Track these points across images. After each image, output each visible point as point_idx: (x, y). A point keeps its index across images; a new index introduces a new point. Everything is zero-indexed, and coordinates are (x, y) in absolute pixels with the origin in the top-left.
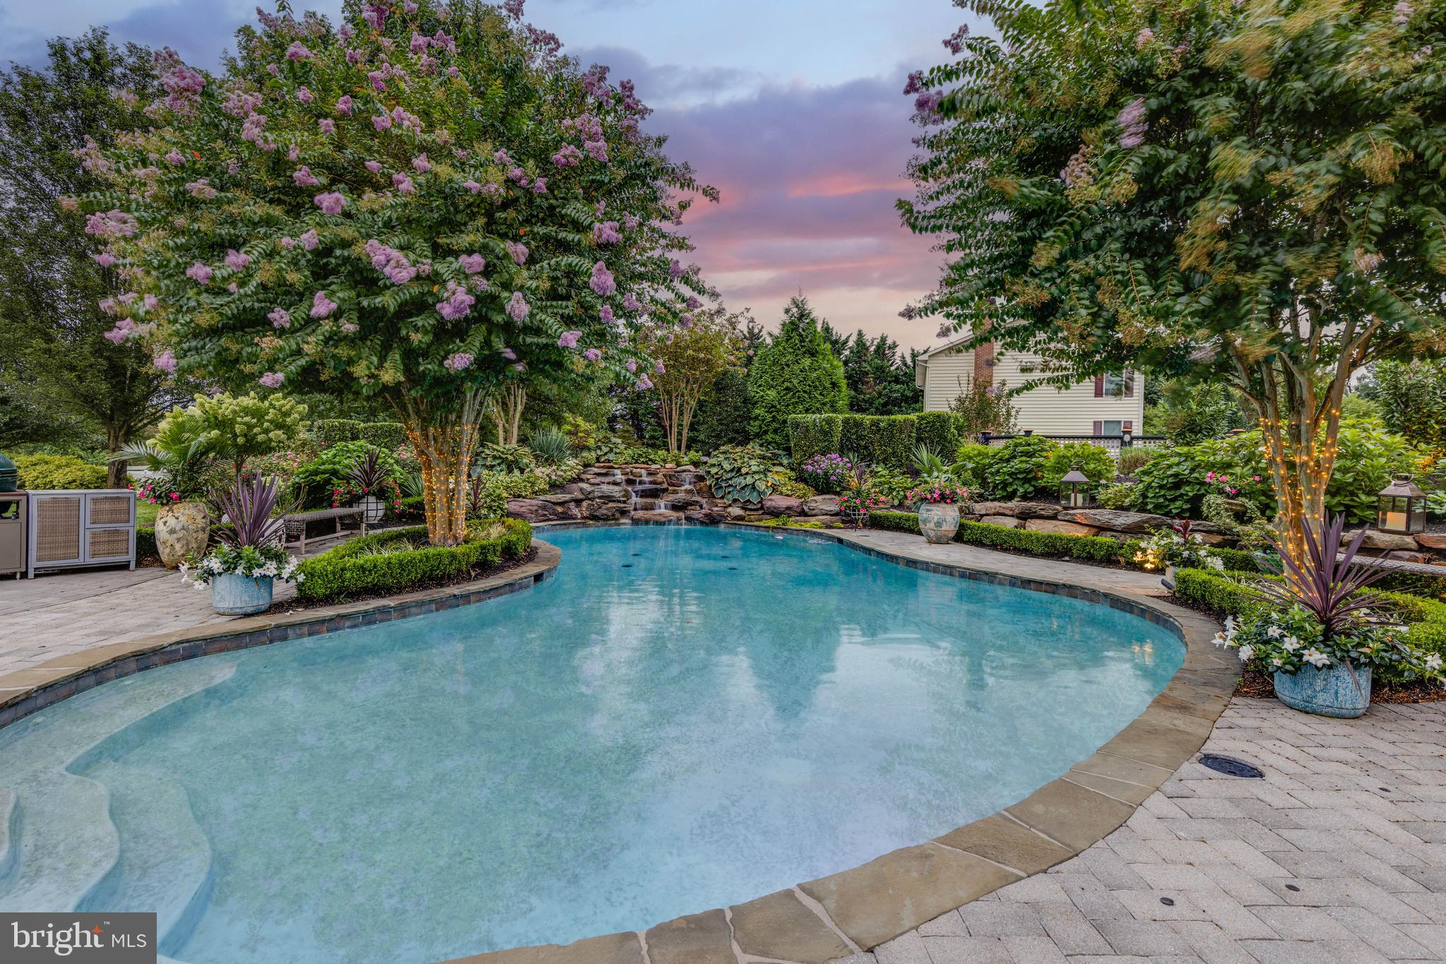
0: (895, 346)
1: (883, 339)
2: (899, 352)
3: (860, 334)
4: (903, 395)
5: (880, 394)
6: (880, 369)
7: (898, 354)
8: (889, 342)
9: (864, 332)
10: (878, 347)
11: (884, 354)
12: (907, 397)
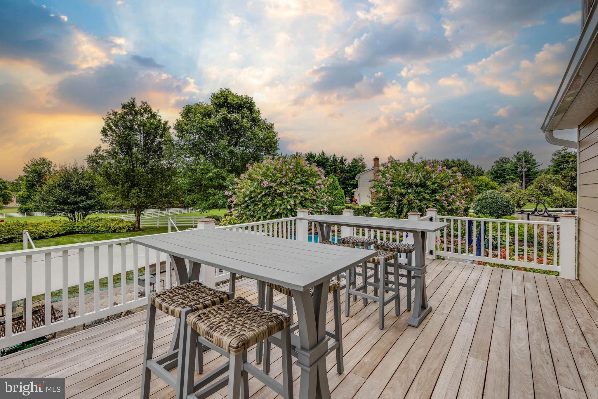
0: (346, 160)
1: (342, 158)
2: (347, 162)
3: (334, 155)
4: (349, 177)
5: (342, 177)
6: (342, 168)
7: (347, 163)
8: (344, 158)
9: (336, 155)
10: (341, 160)
11: (343, 163)
12: (351, 178)
